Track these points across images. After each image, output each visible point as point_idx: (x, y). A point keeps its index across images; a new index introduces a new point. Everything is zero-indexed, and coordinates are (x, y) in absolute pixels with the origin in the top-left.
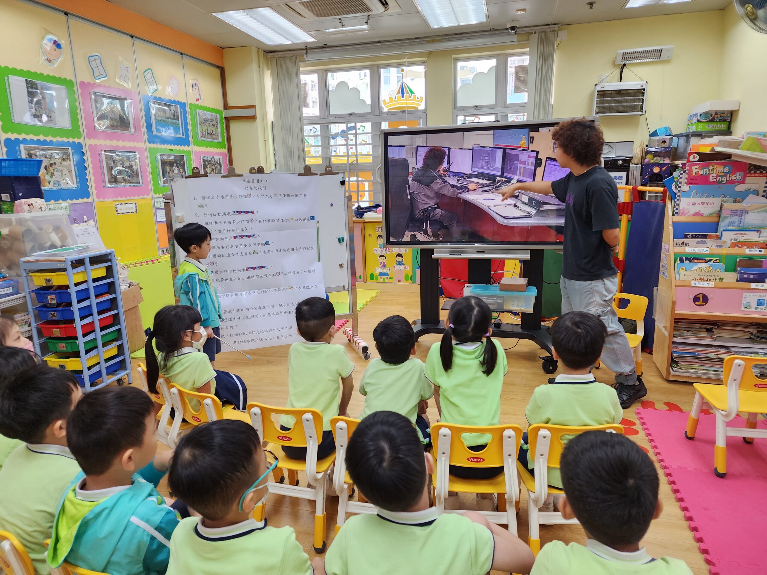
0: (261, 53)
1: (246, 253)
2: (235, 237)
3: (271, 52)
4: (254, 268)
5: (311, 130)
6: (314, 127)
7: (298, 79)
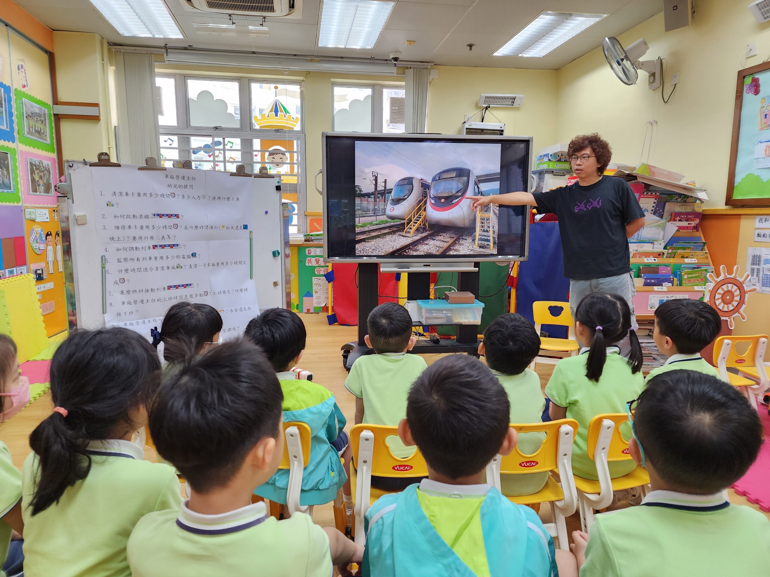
0: (106, 46)
1: (168, 268)
2: (155, 247)
3: (115, 44)
4: (177, 287)
5: (165, 141)
6: (169, 139)
7: (153, 83)
